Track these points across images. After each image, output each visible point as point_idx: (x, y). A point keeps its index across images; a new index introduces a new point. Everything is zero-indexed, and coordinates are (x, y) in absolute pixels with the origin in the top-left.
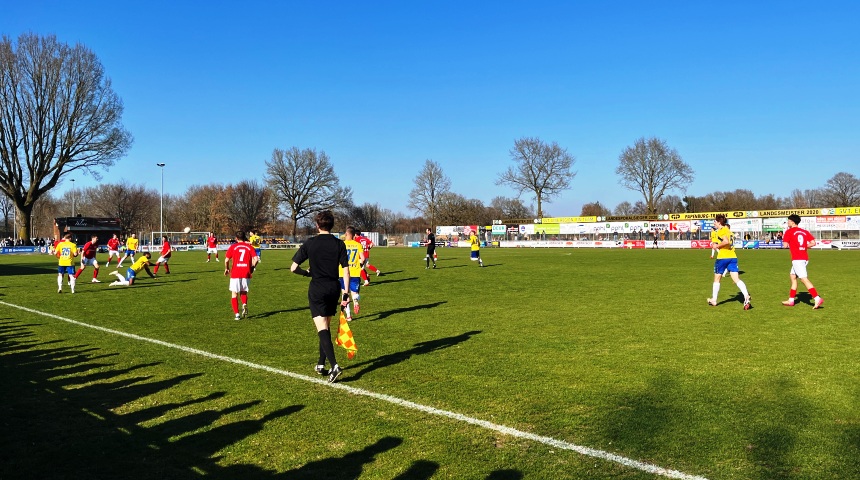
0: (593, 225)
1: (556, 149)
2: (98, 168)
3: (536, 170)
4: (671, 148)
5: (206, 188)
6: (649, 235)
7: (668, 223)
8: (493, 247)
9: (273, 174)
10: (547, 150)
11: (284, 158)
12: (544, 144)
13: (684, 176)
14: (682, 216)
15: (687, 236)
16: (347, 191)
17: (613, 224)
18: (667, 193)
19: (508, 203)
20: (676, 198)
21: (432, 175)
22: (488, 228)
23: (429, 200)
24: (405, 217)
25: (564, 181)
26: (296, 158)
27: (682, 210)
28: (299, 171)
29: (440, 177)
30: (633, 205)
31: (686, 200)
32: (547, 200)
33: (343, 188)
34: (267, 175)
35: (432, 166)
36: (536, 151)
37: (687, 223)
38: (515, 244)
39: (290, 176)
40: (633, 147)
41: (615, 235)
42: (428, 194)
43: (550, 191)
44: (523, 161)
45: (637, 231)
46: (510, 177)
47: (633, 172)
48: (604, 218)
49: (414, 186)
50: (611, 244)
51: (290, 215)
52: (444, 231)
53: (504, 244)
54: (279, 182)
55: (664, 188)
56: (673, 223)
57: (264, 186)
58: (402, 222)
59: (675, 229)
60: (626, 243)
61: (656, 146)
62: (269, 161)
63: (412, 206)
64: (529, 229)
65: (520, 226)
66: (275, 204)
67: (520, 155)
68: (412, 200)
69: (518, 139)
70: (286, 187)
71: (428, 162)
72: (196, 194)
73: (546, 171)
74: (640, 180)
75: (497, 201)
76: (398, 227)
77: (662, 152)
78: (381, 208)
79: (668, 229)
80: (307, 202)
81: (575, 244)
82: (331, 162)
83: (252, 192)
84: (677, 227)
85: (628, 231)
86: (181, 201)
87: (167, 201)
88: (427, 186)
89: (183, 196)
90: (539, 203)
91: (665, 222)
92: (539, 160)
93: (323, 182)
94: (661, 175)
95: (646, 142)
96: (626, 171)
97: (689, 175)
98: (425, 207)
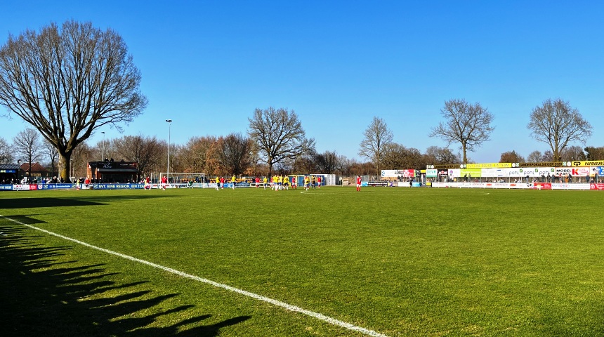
0: (509, 170)
1: (478, 108)
2: (122, 124)
3: (462, 126)
4: (573, 108)
5: (203, 139)
6: (556, 179)
7: (571, 169)
8: (427, 187)
9: (254, 128)
10: (471, 109)
11: (263, 116)
12: (468, 104)
13: (584, 131)
14: (583, 163)
15: (587, 179)
16: (311, 141)
17: (526, 169)
18: (570, 145)
19: (440, 151)
20: (579, 148)
21: (378, 129)
22: (422, 171)
23: (376, 149)
24: (358, 162)
25: (485, 134)
26: (272, 116)
27: (584, 158)
28: (274, 127)
29: (385, 130)
30: (543, 154)
31: (587, 149)
32: (471, 149)
33: (309, 140)
34: (249, 129)
35: (379, 122)
36: (462, 110)
37: (587, 169)
38: (444, 184)
39: (267, 130)
40: (541, 106)
41: (526, 179)
42: (375, 144)
43: (473, 142)
44: (451, 118)
45: (546, 175)
46: (441, 131)
47: (542, 127)
48: (518, 165)
49: (364, 138)
50: (524, 186)
51: (267, 160)
52: (388, 174)
53: (435, 185)
54: (259, 134)
55: (567, 140)
56: (575, 169)
57: (247, 137)
58: (355, 166)
59: (577, 174)
60: (535, 185)
61: (560, 105)
62: (251, 118)
63: (362, 154)
64: (456, 173)
65: (449, 170)
66: (255, 152)
67: (449, 113)
68: (362, 148)
69: (448, 101)
70: (264, 139)
71: (375, 119)
72: (195, 144)
73: (470, 126)
74: (548, 134)
75: (431, 149)
76: (351, 170)
77: (565, 111)
78: (338, 155)
79: (571, 173)
80: (281, 150)
81: (494, 185)
82: (299, 119)
83: (238, 142)
84: (578, 172)
85: (537, 175)
86: (184, 150)
87: (173, 149)
88: (375, 137)
89: (185, 145)
90: (465, 152)
91: (568, 168)
92: (464, 117)
93: (293, 134)
94: (565, 130)
95: (552, 102)
96: (536, 126)
97: (589, 129)
98: (372, 154)
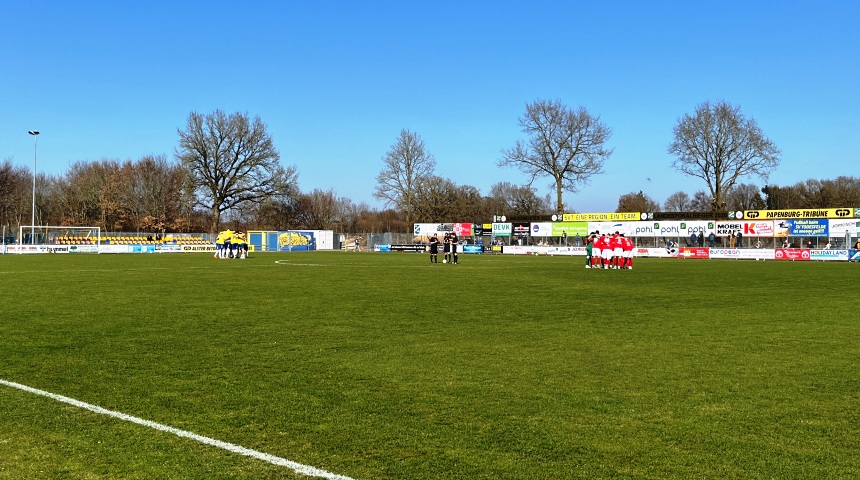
0: (634, 226)
1: (585, 120)
3: (554, 146)
4: (748, 118)
5: (96, 165)
6: (716, 241)
8: (494, 253)
9: (189, 147)
10: (572, 117)
11: (204, 126)
12: (567, 109)
13: (766, 157)
14: (763, 213)
15: (768, 242)
16: (291, 172)
17: (663, 224)
19: (514, 191)
20: (752, 187)
21: (408, 151)
22: (486, 226)
23: (404, 186)
24: (370, 210)
25: (596, 161)
26: (220, 126)
27: (760, 206)
28: (225, 144)
29: (421, 153)
30: (692, 197)
31: (766, 190)
32: (570, 188)
33: (285, 169)
34: (180, 149)
35: (410, 139)
36: (555, 119)
37: (769, 224)
38: (522, 250)
39: (211, 150)
40: (693, 115)
41: (666, 242)
42: (403, 177)
43: (575, 176)
44: (539, 134)
46: (519, 156)
47: (693, 151)
49: (385, 167)
51: (210, 205)
52: (426, 230)
53: (509, 250)
54: (197, 159)
55: (736, 174)
56: (750, 223)
57: (175, 164)
58: (366, 215)
60: (681, 251)
61: (724, 113)
62: (183, 129)
63: (381, 195)
64: (544, 229)
65: (533, 224)
66: (192, 188)
67: (533, 124)
68: (380, 185)
69: (531, 103)
70: (206, 166)
71: (404, 134)
72: (82, 174)
73: (569, 148)
74: (703, 163)
75: (499, 189)
76: (356, 224)
77: (734, 123)
78: (338, 196)
79: (742, 231)
80: (235, 186)
83: (160, 171)
84: (755, 229)
85: (684, 233)
86: (61, 184)
87: (42, 182)
88: (403, 166)
89: (64, 177)
90: (560, 193)
91: (738, 222)
92: (561, 132)
93: (258, 159)
94: (733, 156)
95: (711, 108)
96: (684, 149)
97: (773, 156)
98: (398, 195)
